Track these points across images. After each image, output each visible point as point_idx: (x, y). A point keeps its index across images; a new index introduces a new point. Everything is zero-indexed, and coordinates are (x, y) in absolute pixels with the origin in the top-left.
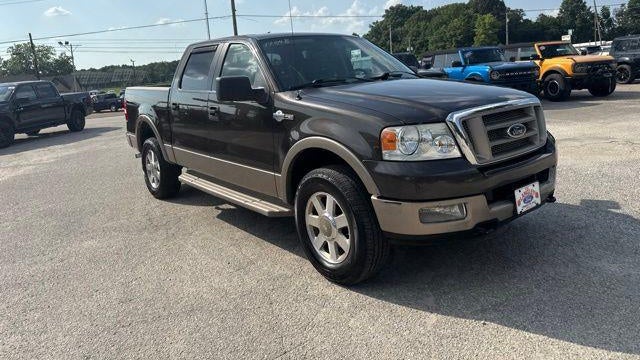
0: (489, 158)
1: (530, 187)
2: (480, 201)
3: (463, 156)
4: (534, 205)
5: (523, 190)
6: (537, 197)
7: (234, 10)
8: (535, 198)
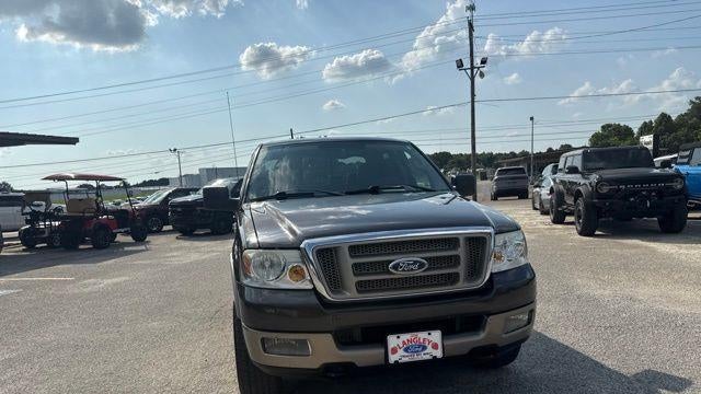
0: (351, 295)
1: (422, 335)
2: (326, 341)
3: (315, 289)
4: (428, 357)
5: (405, 337)
6: (435, 346)
7: (473, 95)
8: (429, 349)
